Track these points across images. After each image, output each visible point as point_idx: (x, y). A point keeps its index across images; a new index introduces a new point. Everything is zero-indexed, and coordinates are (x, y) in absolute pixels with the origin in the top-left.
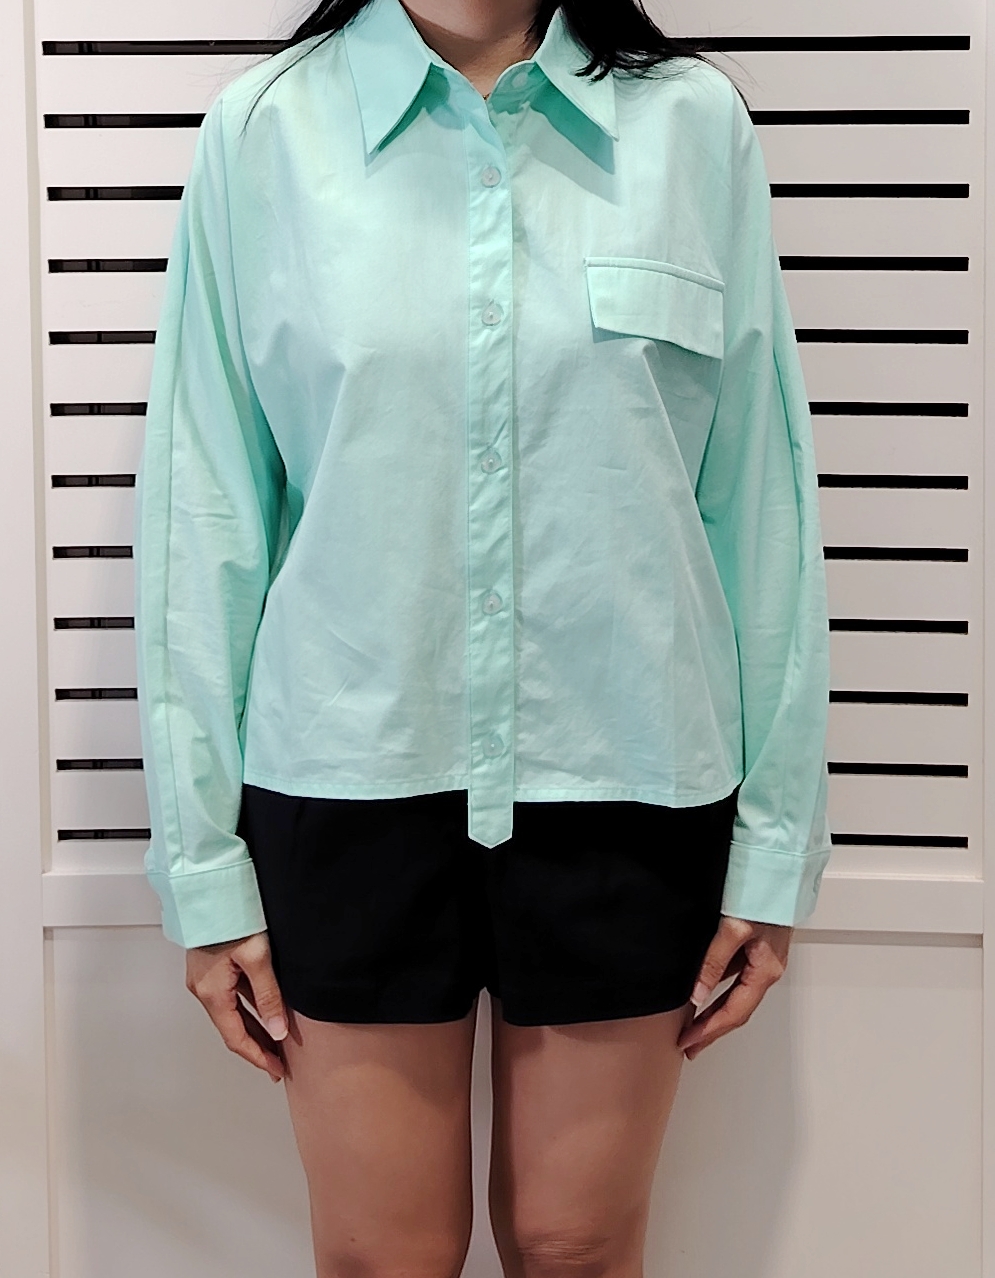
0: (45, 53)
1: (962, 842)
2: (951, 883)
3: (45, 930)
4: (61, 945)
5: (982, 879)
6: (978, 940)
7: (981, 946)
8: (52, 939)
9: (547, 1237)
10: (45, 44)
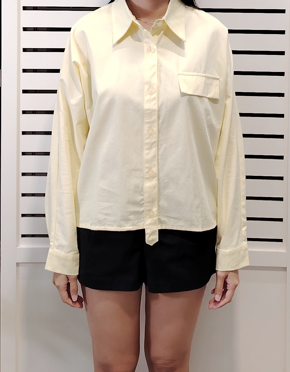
0: (23, 10)
1: (281, 241)
2: (277, 252)
3: (17, 263)
4: (21, 268)
5: (287, 251)
6: (285, 269)
7: (286, 271)
8: (19, 266)
9: (159, 358)
10: (23, 7)
